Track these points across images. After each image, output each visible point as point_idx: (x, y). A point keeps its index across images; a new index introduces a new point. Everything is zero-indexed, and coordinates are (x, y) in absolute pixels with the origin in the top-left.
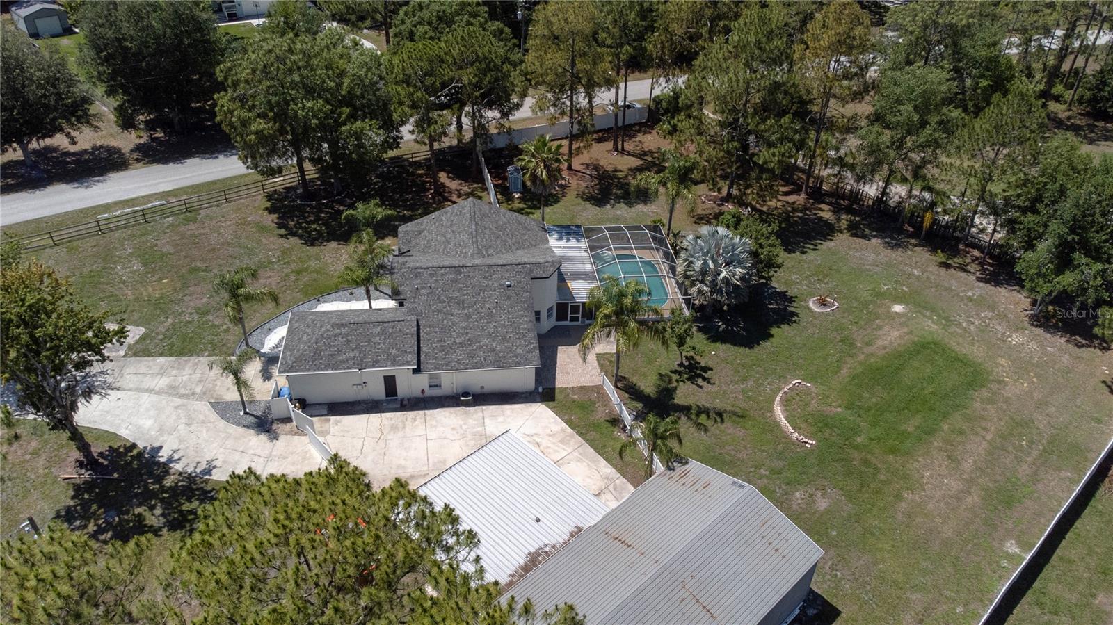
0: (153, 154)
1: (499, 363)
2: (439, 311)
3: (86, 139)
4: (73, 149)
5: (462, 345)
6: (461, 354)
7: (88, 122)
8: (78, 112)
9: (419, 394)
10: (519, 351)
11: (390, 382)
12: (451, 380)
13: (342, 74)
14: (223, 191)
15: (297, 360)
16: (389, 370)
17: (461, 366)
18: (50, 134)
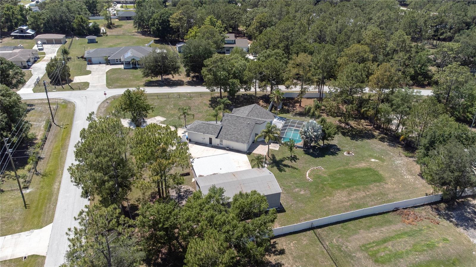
0: (190, 84)
1: (237, 141)
2: (228, 126)
3: (176, 77)
4: (173, 79)
5: (230, 135)
6: (229, 137)
7: (178, 73)
8: (176, 70)
9: (217, 145)
10: (244, 139)
11: (211, 139)
12: (225, 143)
13: (234, 66)
14: (201, 94)
15: (191, 128)
16: (211, 136)
17: (228, 139)
18: (168, 74)
